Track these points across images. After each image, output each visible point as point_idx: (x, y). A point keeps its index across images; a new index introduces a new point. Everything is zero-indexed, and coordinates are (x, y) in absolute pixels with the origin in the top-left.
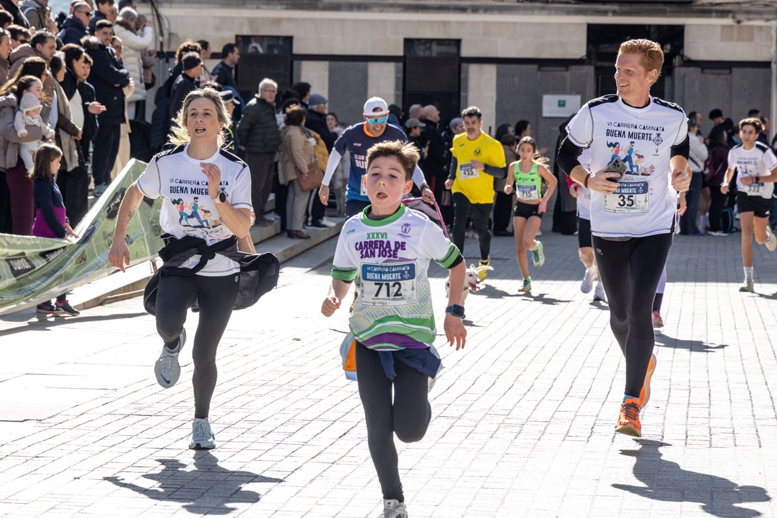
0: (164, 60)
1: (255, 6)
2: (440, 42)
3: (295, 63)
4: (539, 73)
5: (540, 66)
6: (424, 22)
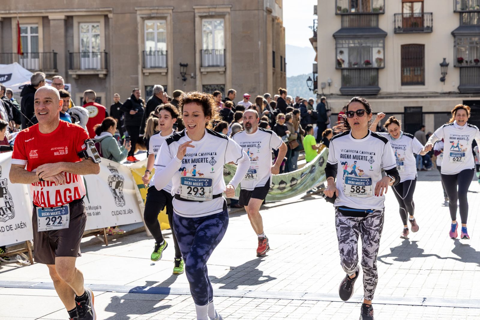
6: (410, 101)
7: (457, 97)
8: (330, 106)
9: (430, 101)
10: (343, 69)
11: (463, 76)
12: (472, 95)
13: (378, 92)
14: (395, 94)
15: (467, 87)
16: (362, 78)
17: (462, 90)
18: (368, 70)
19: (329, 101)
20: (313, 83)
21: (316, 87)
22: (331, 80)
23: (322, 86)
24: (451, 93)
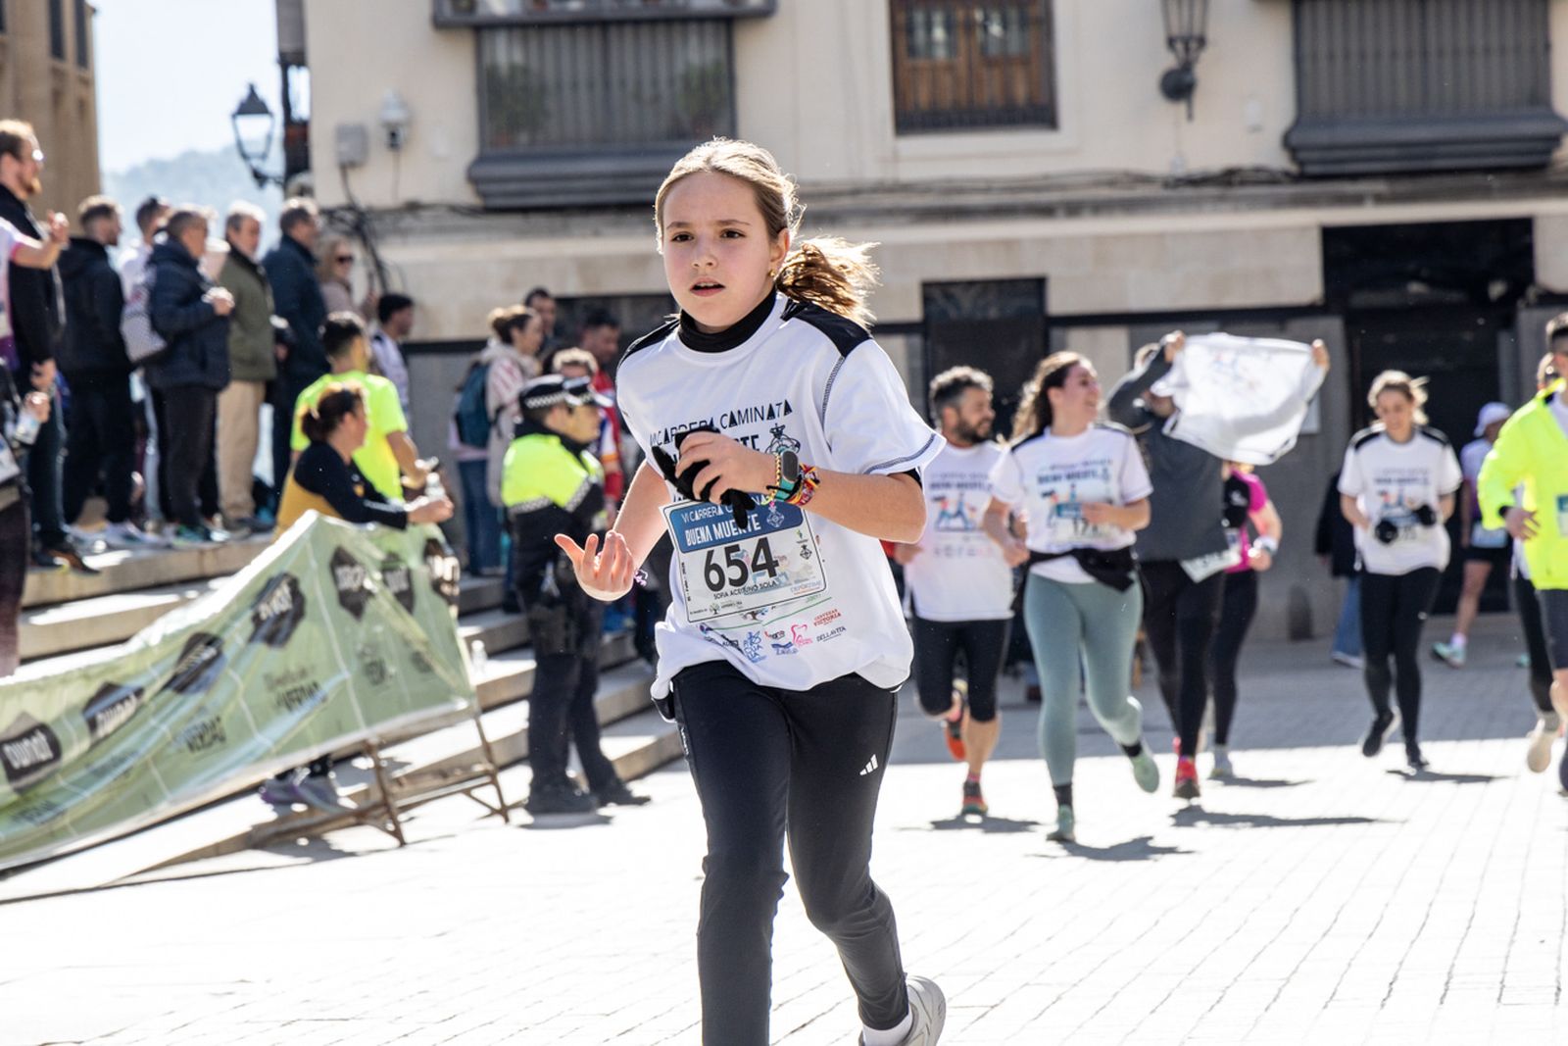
1: (589, 231)
2: (1002, 286)
6: (963, 244)
7: (1279, 203)
9: (1100, 240)
10: (483, 29)
11: (1315, 57)
12: (1380, 187)
14: (855, 192)
15: (1346, 134)
16: (623, 83)
17: (1316, 155)
18: (661, 29)
19: (393, 253)
20: (278, 132)
21: (298, 156)
22: (403, 104)
23: (345, 147)
24: (1237, 179)
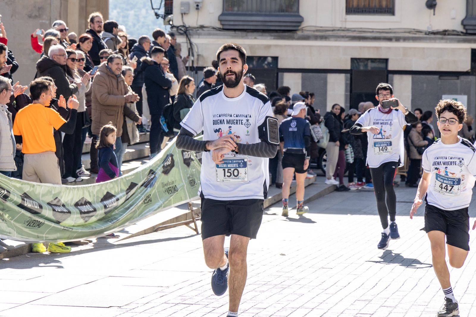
0: (194, 72)
1: (253, 37)
2: (373, 60)
3: (280, 74)
4: (440, 81)
5: (440, 76)
6: (364, 47)
7: (459, 41)
8: (198, 52)
9: (405, 48)
13: (299, 26)
14: (333, 30)
17: (471, 28)
19: (195, 40)
21: (169, 11)
23: (183, 8)
24: (447, 33)
